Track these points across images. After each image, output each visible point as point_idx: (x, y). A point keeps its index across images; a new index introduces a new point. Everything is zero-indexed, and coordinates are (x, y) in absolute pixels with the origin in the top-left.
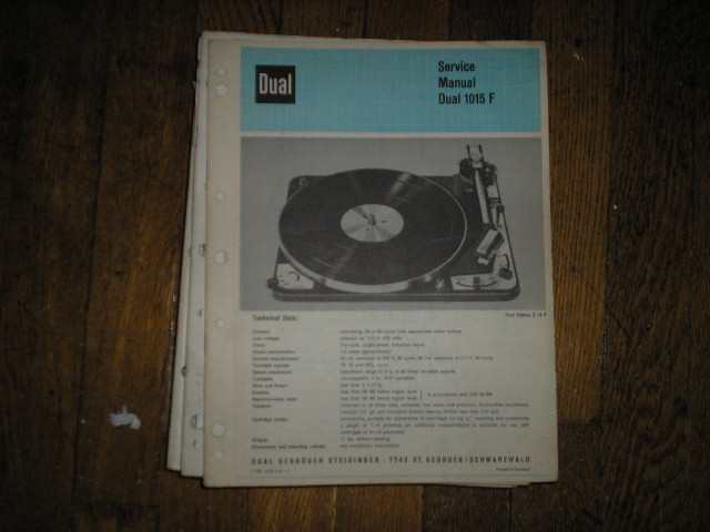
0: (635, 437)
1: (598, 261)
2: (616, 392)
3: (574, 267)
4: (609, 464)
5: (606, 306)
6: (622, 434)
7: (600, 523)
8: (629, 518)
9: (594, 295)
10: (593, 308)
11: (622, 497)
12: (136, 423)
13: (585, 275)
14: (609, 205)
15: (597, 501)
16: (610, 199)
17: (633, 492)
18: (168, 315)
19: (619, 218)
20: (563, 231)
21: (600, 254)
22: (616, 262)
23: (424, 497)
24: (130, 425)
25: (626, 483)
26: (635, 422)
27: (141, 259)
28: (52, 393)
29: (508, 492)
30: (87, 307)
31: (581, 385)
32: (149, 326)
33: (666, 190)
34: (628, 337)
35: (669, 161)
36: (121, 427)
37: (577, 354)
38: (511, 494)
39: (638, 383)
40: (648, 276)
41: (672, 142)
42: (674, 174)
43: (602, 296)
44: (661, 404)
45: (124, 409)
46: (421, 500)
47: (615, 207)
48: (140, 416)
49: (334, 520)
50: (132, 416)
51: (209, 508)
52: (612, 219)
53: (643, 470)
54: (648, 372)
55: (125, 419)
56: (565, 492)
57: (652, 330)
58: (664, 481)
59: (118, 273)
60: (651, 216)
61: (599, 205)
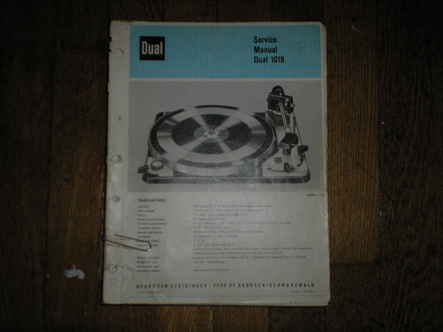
0: (403, 270)
1: (374, 158)
2: (389, 242)
3: (358, 163)
4: (387, 288)
5: (380, 187)
6: (395, 268)
7: (383, 327)
8: (402, 322)
10: (372, 188)
11: (397, 309)
12: (81, 275)
13: (366, 167)
14: (379, 122)
15: (380, 312)
16: (379, 118)
17: (404, 306)
18: (99, 205)
19: (386, 130)
20: (350, 140)
21: (374, 153)
22: (385, 158)
23: (269, 315)
24: (77, 277)
25: (399, 301)
26: (403, 261)
27: (81, 170)
28: (27, 258)
29: (323, 309)
30: (47, 202)
31: (367, 239)
32: (88, 213)
33: (415, 110)
34: (395, 206)
35: (416, 92)
36: (73, 278)
37: (363, 218)
38: (325, 311)
39: (404, 235)
40: (406, 166)
41: (417, 79)
42: (420, 100)
43: (377, 180)
44: (419, 248)
45: (74, 267)
46: (267, 318)
47: (383, 123)
48: (84, 271)
50: (79, 271)
51: (131, 328)
52: (381, 131)
53: (409, 291)
54: (409, 228)
55: (75, 273)
56: (360, 307)
57: (411, 201)
58: (423, 298)
59: (66, 180)
60: (406, 128)
61: (373, 122)
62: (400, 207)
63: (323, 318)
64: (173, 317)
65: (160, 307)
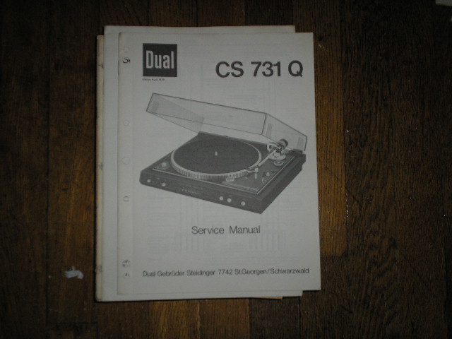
0: (368, 261)
1: (340, 163)
2: (355, 237)
3: (327, 167)
4: (354, 278)
5: (346, 188)
6: (360, 260)
7: (351, 312)
8: (367, 308)
9: (339, 183)
10: (339, 190)
11: (363, 297)
12: (80, 275)
13: (333, 172)
14: (344, 130)
15: (348, 300)
16: (345, 126)
17: (369, 293)
19: (350, 138)
21: (340, 159)
22: (350, 163)
23: (249, 305)
24: (77, 277)
25: (364, 289)
26: (367, 254)
28: (30, 262)
30: (47, 210)
31: (335, 234)
32: (84, 219)
33: (376, 120)
34: (360, 205)
35: (377, 103)
36: (72, 279)
37: (331, 217)
38: (300, 300)
39: (367, 231)
40: (369, 169)
41: (378, 92)
42: (380, 110)
43: (344, 182)
44: (381, 242)
45: (73, 268)
46: (248, 307)
47: (348, 131)
48: (83, 272)
49: (199, 323)
50: (78, 271)
51: (127, 321)
52: (346, 138)
53: (374, 280)
54: (373, 225)
55: (75, 273)
56: (330, 296)
57: (374, 200)
58: (386, 285)
59: (64, 190)
60: (368, 135)
61: (339, 130)
62: (364, 206)
63: (298, 306)
64: (164, 310)
65: (152, 303)
